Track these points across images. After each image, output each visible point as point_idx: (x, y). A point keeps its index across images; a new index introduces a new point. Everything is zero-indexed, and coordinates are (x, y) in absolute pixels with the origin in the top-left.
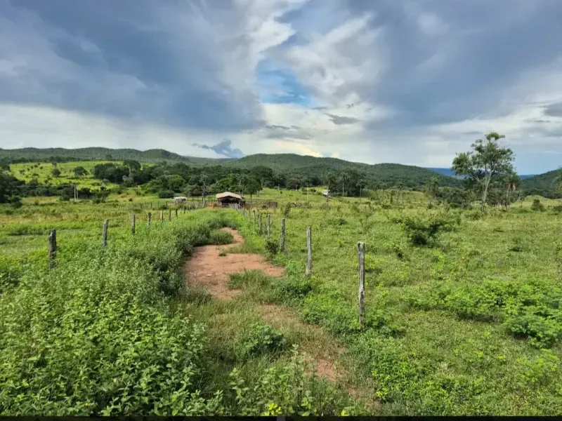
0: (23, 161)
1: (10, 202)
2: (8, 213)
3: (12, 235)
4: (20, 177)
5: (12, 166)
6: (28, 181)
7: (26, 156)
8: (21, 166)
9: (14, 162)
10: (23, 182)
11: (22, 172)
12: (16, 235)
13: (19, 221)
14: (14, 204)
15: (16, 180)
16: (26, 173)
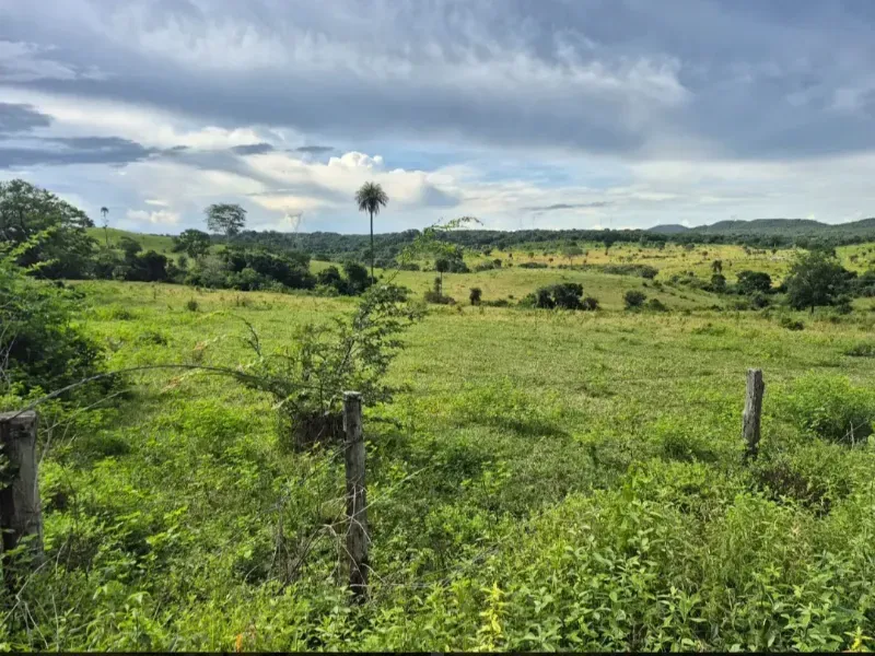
0: (857, 241)
1: (832, 304)
2: (834, 320)
3: (847, 354)
4: (849, 266)
5: (840, 251)
6: (861, 272)
7: (862, 233)
8: (852, 249)
9: (844, 243)
10: (853, 275)
11: (853, 258)
12: (853, 355)
13: (854, 335)
14: (839, 306)
15: (844, 271)
16: (860, 259)
